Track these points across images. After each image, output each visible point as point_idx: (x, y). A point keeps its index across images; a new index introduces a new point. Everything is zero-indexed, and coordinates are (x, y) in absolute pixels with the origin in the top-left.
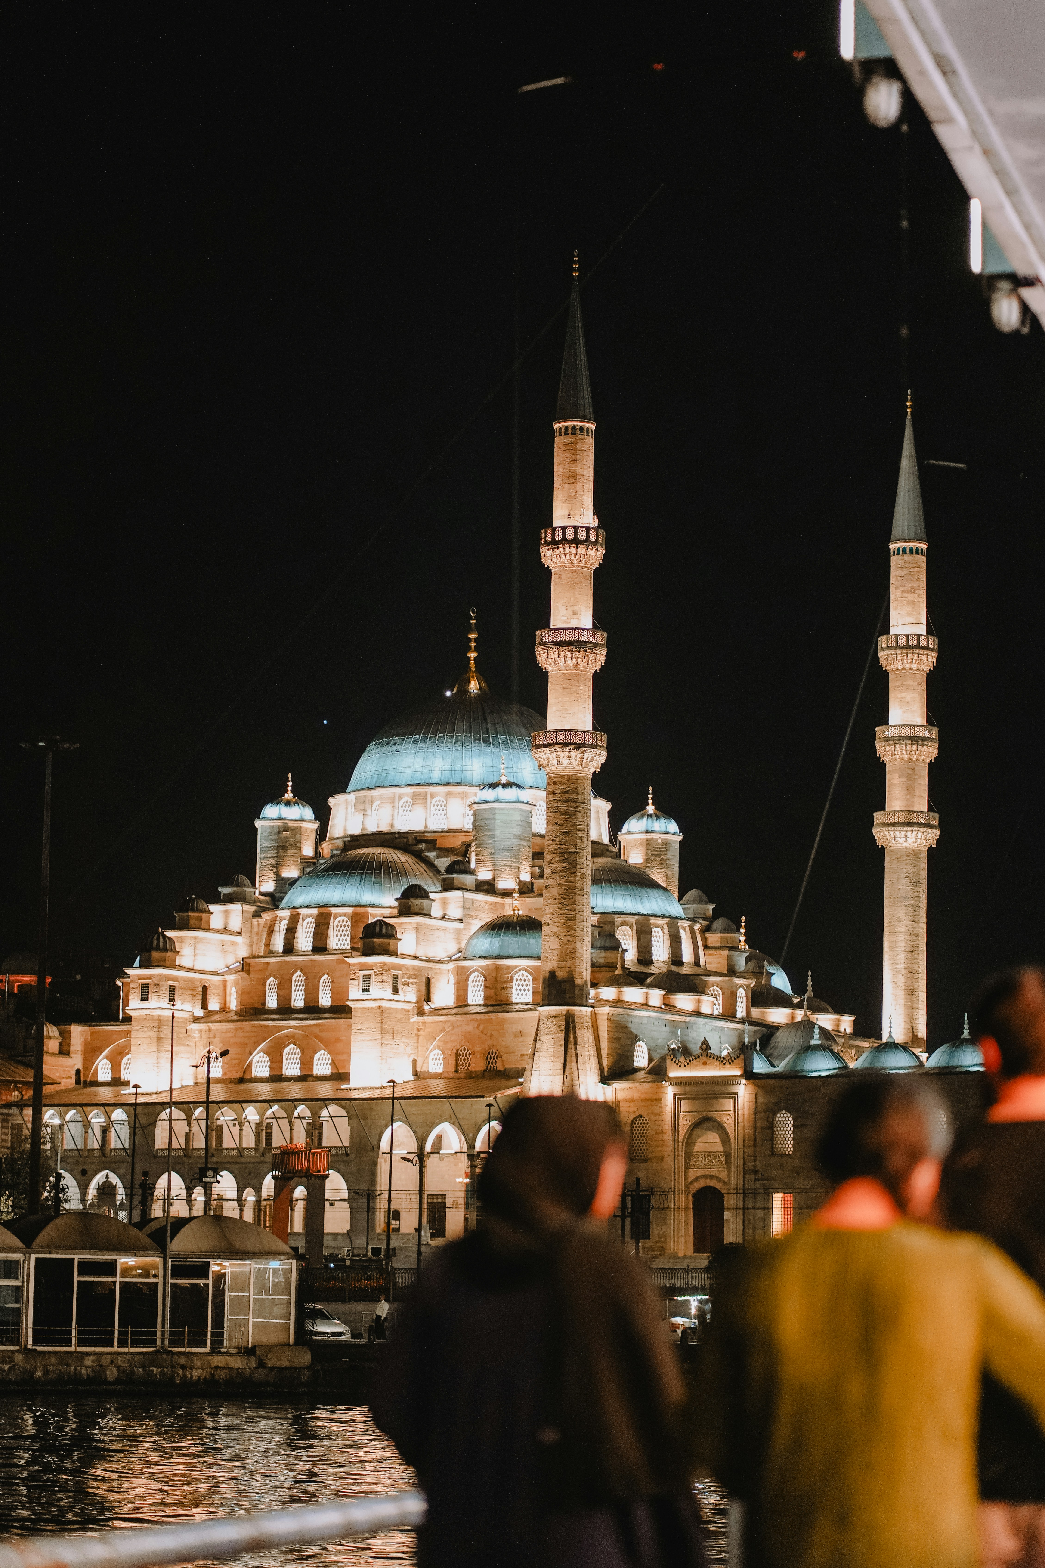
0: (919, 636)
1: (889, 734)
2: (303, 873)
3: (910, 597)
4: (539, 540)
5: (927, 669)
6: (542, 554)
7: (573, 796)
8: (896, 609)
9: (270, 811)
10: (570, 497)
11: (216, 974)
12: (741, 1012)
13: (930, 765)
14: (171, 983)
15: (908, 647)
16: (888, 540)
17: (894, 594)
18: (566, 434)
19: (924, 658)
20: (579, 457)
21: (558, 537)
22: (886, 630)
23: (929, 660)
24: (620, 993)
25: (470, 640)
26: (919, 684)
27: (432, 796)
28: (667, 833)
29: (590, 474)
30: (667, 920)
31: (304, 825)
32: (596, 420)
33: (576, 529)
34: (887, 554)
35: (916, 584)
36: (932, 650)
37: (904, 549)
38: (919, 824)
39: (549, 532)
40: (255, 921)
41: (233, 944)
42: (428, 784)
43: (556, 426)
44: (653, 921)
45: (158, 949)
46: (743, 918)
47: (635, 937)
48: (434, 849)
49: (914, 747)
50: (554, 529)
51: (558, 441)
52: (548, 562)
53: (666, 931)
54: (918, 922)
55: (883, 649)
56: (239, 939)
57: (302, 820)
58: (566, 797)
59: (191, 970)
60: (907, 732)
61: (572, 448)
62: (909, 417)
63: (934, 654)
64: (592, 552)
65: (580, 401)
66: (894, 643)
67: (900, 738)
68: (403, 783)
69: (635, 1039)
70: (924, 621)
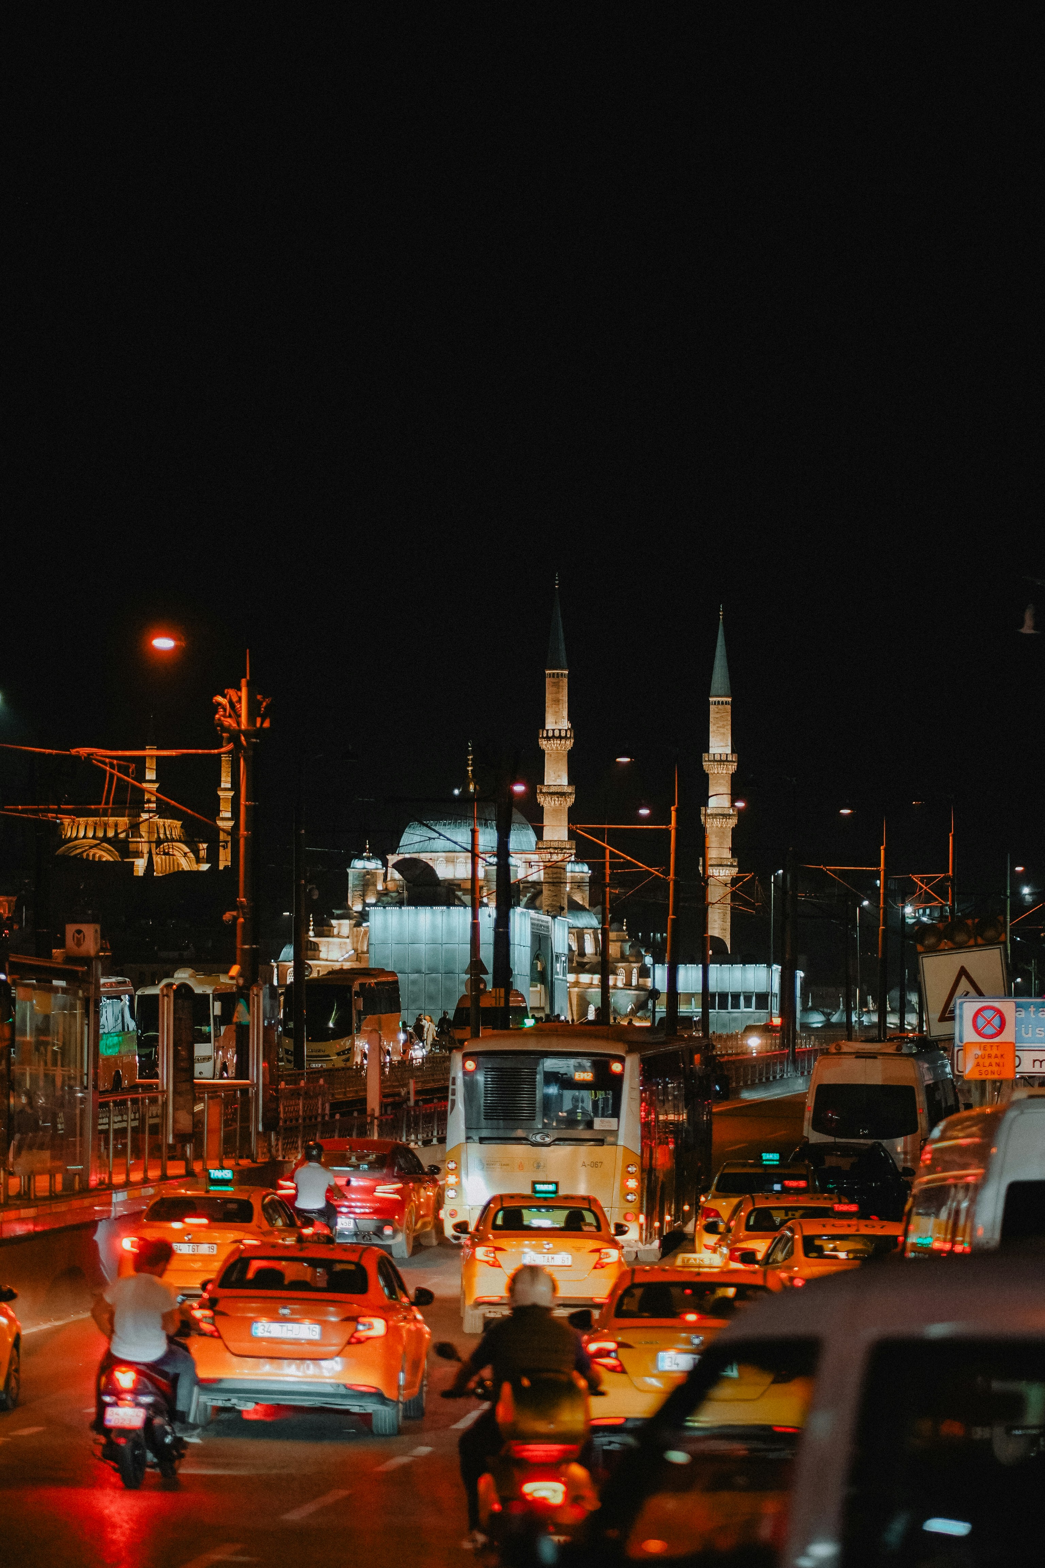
0: (727, 755)
1: (709, 811)
2: (378, 901)
3: (722, 730)
4: (538, 736)
5: (731, 773)
6: (540, 743)
7: (559, 875)
8: (713, 737)
9: (358, 864)
10: (557, 712)
11: (337, 961)
12: (634, 983)
13: (733, 829)
14: (318, 968)
15: (721, 761)
16: (709, 696)
17: (712, 728)
18: (553, 677)
19: (730, 767)
20: (560, 690)
21: (550, 734)
22: (707, 751)
23: (732, 768)
24: (577, 978)
25: (468, 760)
26: (727, 782)
27: (457, 858)
28: (583, 872)
29: (566, 699)
30: (592, 930)
31: (378, 871)
32: (569, 668)
33: (560, 730)
34: (708, 704)
35: (725, 723)
36: (734, 762)
37: (719, 702)
38: (727, 866)
39: (545, 732)
40: (355, 929)
41: (345, 943)
42: (455, 852)
43: (547, 672)
44: (585, 931)
45: (311, 950)
46: (625, 920)
47: (576, 940)
48: (460, 890)
49: (724, 820)
50: (547, 731)
51: (548, 680)
52: (543, 747)
53: (592, 936)
54: (726, 922)
55: (706, 761)
56: (348, 940)
57: (377, 869)
58: (555, 876)
59: (327, 960)
60: (720, 811)
61: (556, 685)
62: (721, 621)
63: (736, 764)
64: (568, 742)
65: (561, 659)
66: (712, 759)
67: (717, 815)
68: (439, 850)
69: (589, 1003)
70: (730, 744)
